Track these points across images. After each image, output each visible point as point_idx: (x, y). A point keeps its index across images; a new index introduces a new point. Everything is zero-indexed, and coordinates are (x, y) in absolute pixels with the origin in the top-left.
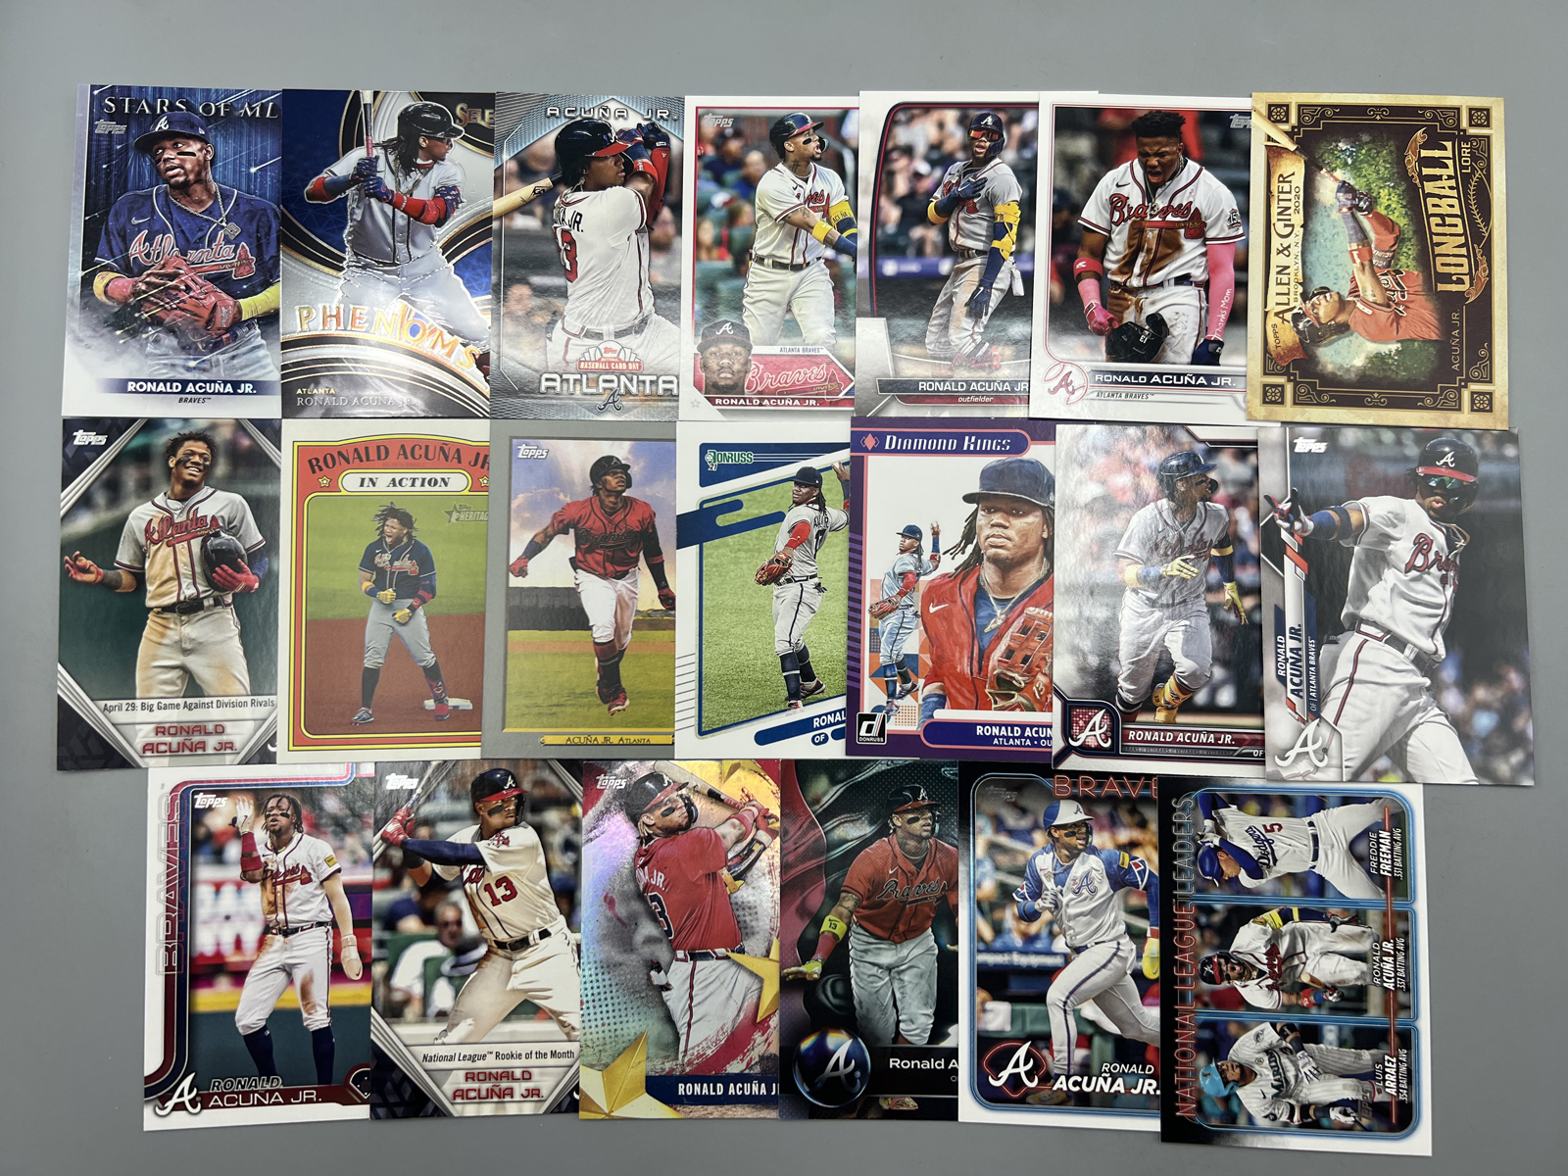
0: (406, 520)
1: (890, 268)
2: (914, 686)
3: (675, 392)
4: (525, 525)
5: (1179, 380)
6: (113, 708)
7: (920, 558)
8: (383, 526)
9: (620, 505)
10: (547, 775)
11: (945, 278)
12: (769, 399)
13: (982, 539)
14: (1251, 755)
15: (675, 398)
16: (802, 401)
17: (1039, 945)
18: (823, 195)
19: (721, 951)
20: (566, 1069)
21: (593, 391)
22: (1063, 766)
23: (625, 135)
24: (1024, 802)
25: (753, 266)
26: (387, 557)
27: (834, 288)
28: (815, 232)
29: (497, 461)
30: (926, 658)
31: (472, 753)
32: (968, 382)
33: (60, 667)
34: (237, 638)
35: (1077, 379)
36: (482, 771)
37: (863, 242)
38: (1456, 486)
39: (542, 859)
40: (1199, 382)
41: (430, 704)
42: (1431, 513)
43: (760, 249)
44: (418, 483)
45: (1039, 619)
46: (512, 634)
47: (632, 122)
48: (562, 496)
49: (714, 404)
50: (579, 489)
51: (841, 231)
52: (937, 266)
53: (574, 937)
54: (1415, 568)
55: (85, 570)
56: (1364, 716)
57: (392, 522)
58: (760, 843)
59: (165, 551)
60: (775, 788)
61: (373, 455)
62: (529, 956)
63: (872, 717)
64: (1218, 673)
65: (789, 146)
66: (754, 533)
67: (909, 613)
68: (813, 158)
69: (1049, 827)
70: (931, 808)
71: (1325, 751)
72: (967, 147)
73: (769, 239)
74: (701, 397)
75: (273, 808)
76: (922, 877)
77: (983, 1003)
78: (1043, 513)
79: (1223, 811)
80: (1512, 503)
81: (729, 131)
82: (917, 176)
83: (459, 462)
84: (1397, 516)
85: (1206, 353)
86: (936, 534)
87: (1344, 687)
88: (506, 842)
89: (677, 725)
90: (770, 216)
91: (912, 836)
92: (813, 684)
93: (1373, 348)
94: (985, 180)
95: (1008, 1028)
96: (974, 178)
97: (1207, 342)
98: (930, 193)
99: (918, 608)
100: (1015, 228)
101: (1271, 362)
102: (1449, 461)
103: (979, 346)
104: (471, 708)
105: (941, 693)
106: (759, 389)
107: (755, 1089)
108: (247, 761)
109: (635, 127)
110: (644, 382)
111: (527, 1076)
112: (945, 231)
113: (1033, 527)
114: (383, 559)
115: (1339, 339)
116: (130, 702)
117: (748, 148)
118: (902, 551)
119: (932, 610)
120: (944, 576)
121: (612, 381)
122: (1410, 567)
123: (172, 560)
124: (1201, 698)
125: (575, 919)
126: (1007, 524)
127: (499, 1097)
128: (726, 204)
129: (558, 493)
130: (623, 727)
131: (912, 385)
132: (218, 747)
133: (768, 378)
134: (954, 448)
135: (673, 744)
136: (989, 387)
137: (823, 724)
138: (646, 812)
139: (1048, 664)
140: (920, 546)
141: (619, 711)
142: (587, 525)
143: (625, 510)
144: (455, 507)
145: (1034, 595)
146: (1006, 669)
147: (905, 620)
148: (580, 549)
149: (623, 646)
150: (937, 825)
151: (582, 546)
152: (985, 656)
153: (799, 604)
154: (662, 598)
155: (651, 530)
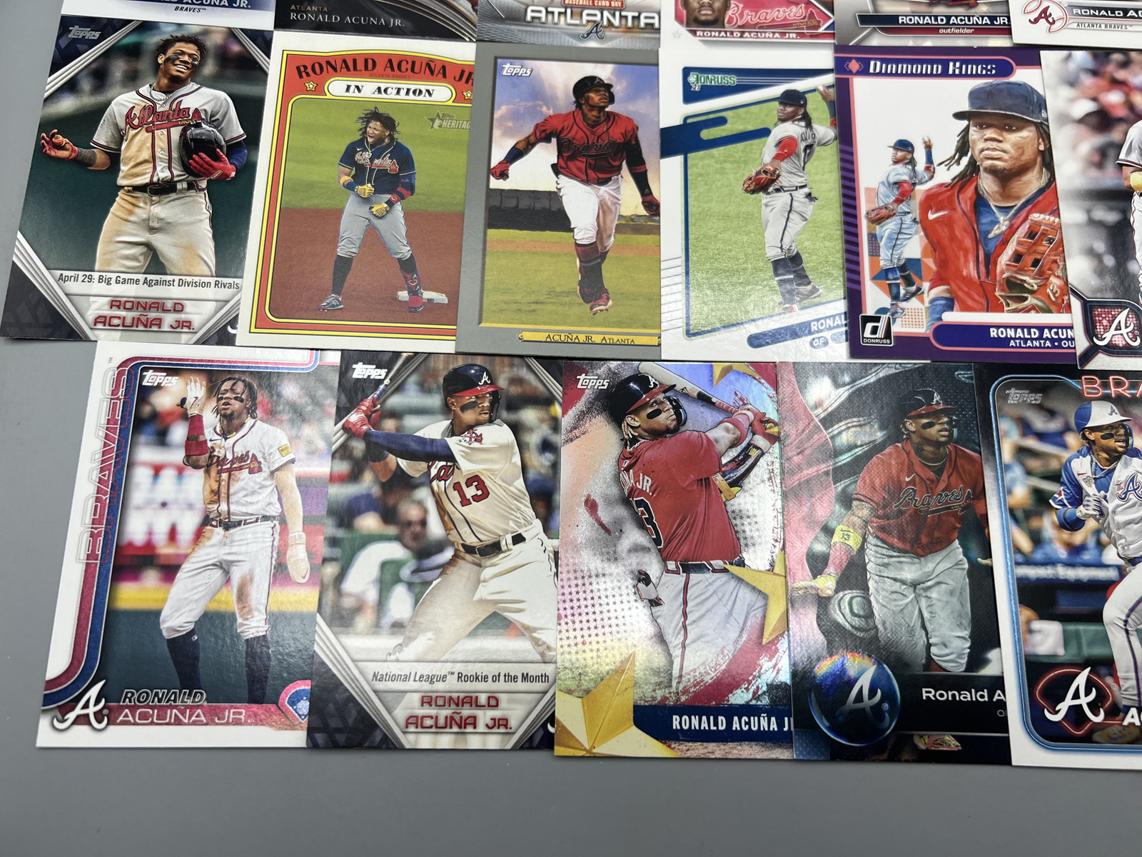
0: (388, 123)
2: (919, 289)
3: (657, 26)
4: (507, 133)
6: (69, 278)
7: (914, 169)
8: (366, 128)
9: (603, 119)
10: (524, 373)
12: (750, 33)
13: (977, 152)
15: (658, 30)
16: (782, 34)
17: (1087, 557)
19: (718, 563)
20: (540, 695)
21: (578, 22)
22: (1090, 366)
24: (1051, 404)
26: (368, 155)
29: (483, 79)
30: (930, 263)
31: (448, 346)
32: (948, 18)
33: (19, 235)
34: (207, 221)
35: (1055, 12)
36: (456, 366)
39: (517, 459)
41: (404, 295)
44: (403, 92)
45: (1046, 225)
46: (493, 233)
48: (544, 109)
50: (562, 103)
53: (552, 544)
55: (60, 147)
57: (373, 124)
58: (758, 448)
59: (144, 136)
60: (772, 391)
61: (360, 65)
62: (501, 562)
63: (877, 319)
66: (740, 146)
67: (908, 219)
69: (1082, 429)
70: (944, 412)
74: (683, 30)
75: (226, 391)
76: (942, 486)
77: (1028, 622)
78: (1038, 128)
83: (444, 76)
86: (928, 147)
88: (479, 439)
89: (664, 326)
91: (928, 441)
95: (1061, 651)
99: (916, 214)
104: (446, 302)
105: (948, 295)
106: (740, 23)
107: (764, 723)
108: (204, 341)
110: (626, 17)
111: (493, 702)
113: (1027, 140)
114: (364, 157)
116: (88, 273)
118: (896, 162)
119: (931, 216)
120: (941, 185)
121: (595, 15)
123: (149, 144)
126: (1001, 139)
127: (460, 727)
129: (541, 107)
130: (606, 327)
131: (893, 19)
132: (175, 325)
133: (748, 15)
134: (939, 72)
135: (659, 345)
136: (969, 21)
137: (822, 328)
138: (630, 413)
139: (1061, 267)
140: (913, 158)
141: (601, 310)
142: (569, 135)
143: (607, 123)
144: (438, 115)
145: (1038, 202)
146: (1016, 272)
147: (903, 226)
148: (562, 156)
149: (606, 248)
150: (955, 430)
151: (564, 154)
152: (992, 261)
153: (790, 212)
154: (646, 204)
155: (634, 142)
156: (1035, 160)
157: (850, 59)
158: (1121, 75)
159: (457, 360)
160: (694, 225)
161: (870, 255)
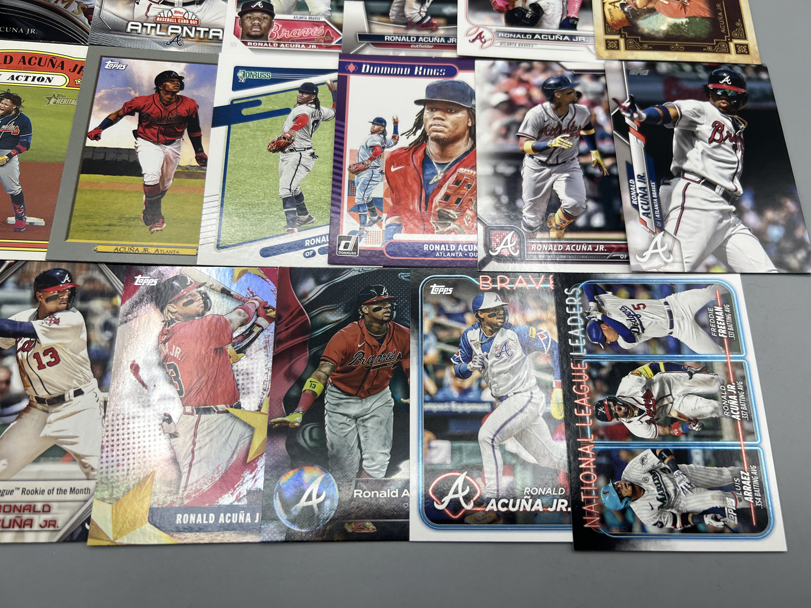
0: (16, 100)
2: (379, 218)
3: (221, 38)
4: (103, 109)
5: (552, 37)
7: (385, 137)
9: (174, 100)
10: (97, 275)
12: (284, 44)
13: (427, 127)
14: (619, 258)
15: (221, 41)
16: (307, 46)
17: (471, 396)
19: (221, 407)
20: (82, 503)
21: (164, 34)
22: (485, 269)
24: (460, 295)
29: (89, 70)
30: (389, 201)
31: (39, 255)
32: (418, 38)
35: (487, 35)
36: (46, 270)
38: (734, 94)
39: (84, 336)
40: (565, 39)
41: (12, 220)
42: (721, 109)
44: (30, 79)
45: (467, 176)
46: (84, 176)
48: (132, 93)
50: (146, 89)
53: (102, 396)
54: (715, 140)
56: (694, 230)
57: (5, 101)
58: (259, 326)
60: (273, 287)
61: (1, 61)
62: (63, 409)
64: (591, 206)
66: (269, 120)
67: (377, 171)
69: (476, 311)
70: (389, 300)
71: (670, 252)
74: (238, 41)
76: (382, 349)
77: (429, 442)
78: (468, 111)
79: (602, 296)
80: (770, 104)
83: (62, 68)
84: (699, 111)
85: (568, 23)
86: (396, 123)
87: (678, 211)
88: (57, 322)
89: (201, 241)
91: (376, 320)
93: (671, 21)
95: (449, 461)
97: (568, 18)
99: (383, 168)
101: (609, 27)
102: (727, 81)
103: (423, 19)
104: (44, 225)
105: (399, 223)
106: (278, 37)
107: (242, 518)
110: (200, 31)
111: (47, 509)
113: (461, 119)
115: (650, 16)
118: (372, 133)
119: (393, 169)
120: (402, 148)
121: (178, 29)
122: (712, 140)
124: (581, 222)
125: (105, 382)
126: (444, 118)
127: (20, 527)
129: (130, 91)
130: (159, 242)
131: (381, 37)
133: (285, 32)
134: (408, 73)
135: (197, 255)
136: (431, 40)
137: (312, 244)
138: (170, 303)
139: (474, 204)
140: (385, 129)
141: (157, 231)
142: (148, 111)
144: (54, 95)
145: (464, 160)
146: (445, 207)
147: (374, 176)
148: (142, 125)
149: (165, 188)
150: (395, 312)
151: (143, 124)
152: (430, 199)
153: (298, 165)
154: (198, 158)
155: (194, 116)
156: (464, 133)
157: (349, 63)
158: (526, 77)
159: (47, 265)
160: (230, 173)
161: (348, 195)
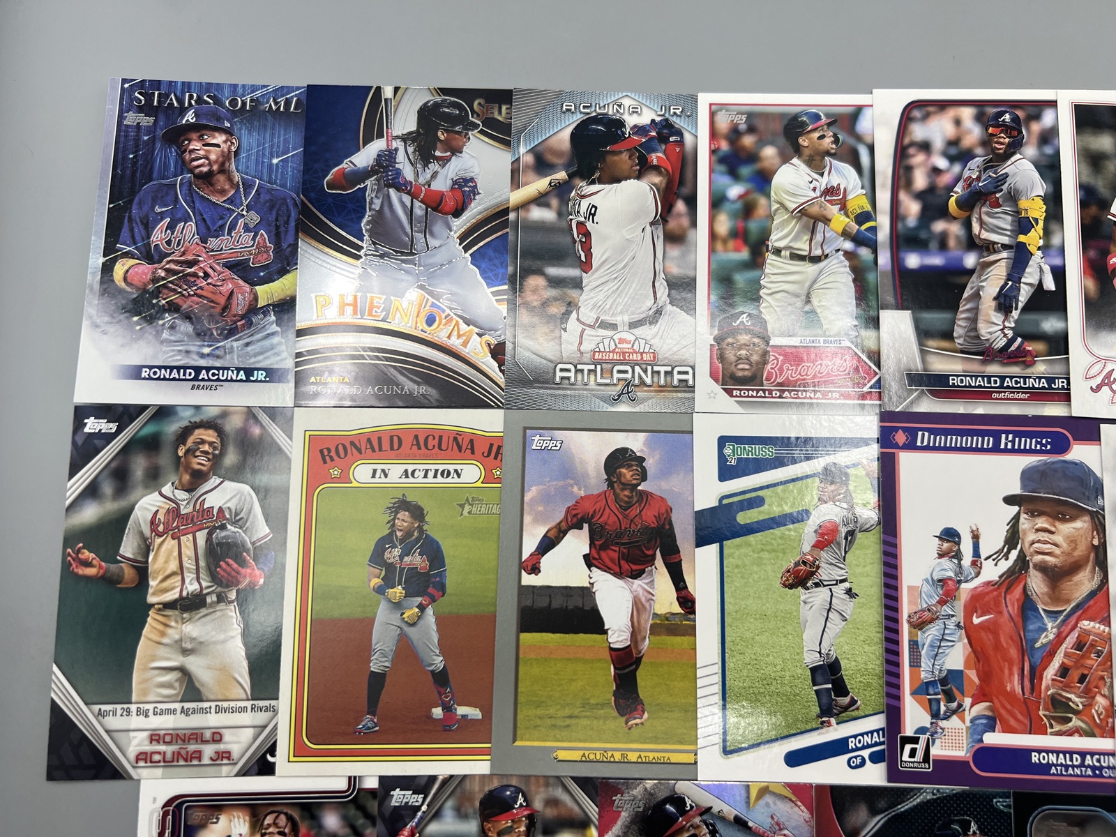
0: (418, 513)
1: (913, 261)
2: (960, 706)
3: (691, 383)
4: (538, 519)
6: (107, 713)
7: (960, 565)
8: (394, 519)
9: (635, 499)
10: (559, 793)
11: (971, 272)
12: (789, 392)
13: (1027, 545)
15: (692, 389)
16: (824, 394)
18: (839, 189)
21: (608, 381)
23: (639, 130)
25: (770, 258)
26: (397, 552)
27: (854, 280)
28: (833, 224)
29: (511, 453)
30: (973, 675)
31: (479, 767)
32: (1003, 378)
33: (55, 668)
34: (240, 636)
36: (491, 788)
37: (883, 234)
41: (438, 712)
43: (776, 241)
44: (431, 474)
45: (1096, 635)
46: (525, 637)
47: (645, 118)
48: (575, 489)
49: (731, 396)
50: (593, 481)
51: (860, 223)
52: (961, 260)
55: (87, 564)
57: (404, 515)
59: (170, 544)
61: (386, 445)
63: (915, 740)
65: (803, 141)
66: (779, 533)
67: (951, 624)
68: (828, 153)
72: (986, 143)
73: (785, 231)
74: (718, 389)
75: (269, 825)
78: (1092, 518)
81: (743, 127)
82: (936, 171)
83: (473, 453)
86: (976, 537)
89: (701, 742)
90: (786, 209)
92: (847, 700)
94: (1007, 175)
96: (995, 173)
98: (950, 188)
99: (960, 618)
100: (1041, 223)
103: (1011, 342)
105: (990, 714)
106: (779, 380)
108: (244, 773)
109: (649, 122)
110: (658, 373)
112: (968, 225)
113: (1081, 532)
114: (393, 555)
116: (125, 706)
117: (762, 143)
118: (941, 556)
119: (976, 621)
120: (989, 583)
121: (626, 372)
123: (176, 553)
126: (1053, 529)
128: (741, 197)
129: (572, 486)
130: (641, 743)
131: (942, 379)
132: (215, 757)
133: (788, 370)
134: (990, 446)
135: (696, 763)
136: (1025, 384)
137: (859, 745)
139: (1108, 684)
140: (959, 549)
141: (637, 724)
142: (601, 520)
143: (640, 505)
144: (467, 500)
145: (1089, 607)
146: (1062, 689)
147: (947, 632)
148: (595, 545)
149: (640, 652)
151: (597, 543)
152: (1037, 674)
153: (829, 610)
154: (681, 600)
155: (667, 527)
156: (1087, 558)
157: (896, 429)
159: (492, 781)
160: (731, 626)
161: (910, 666)
